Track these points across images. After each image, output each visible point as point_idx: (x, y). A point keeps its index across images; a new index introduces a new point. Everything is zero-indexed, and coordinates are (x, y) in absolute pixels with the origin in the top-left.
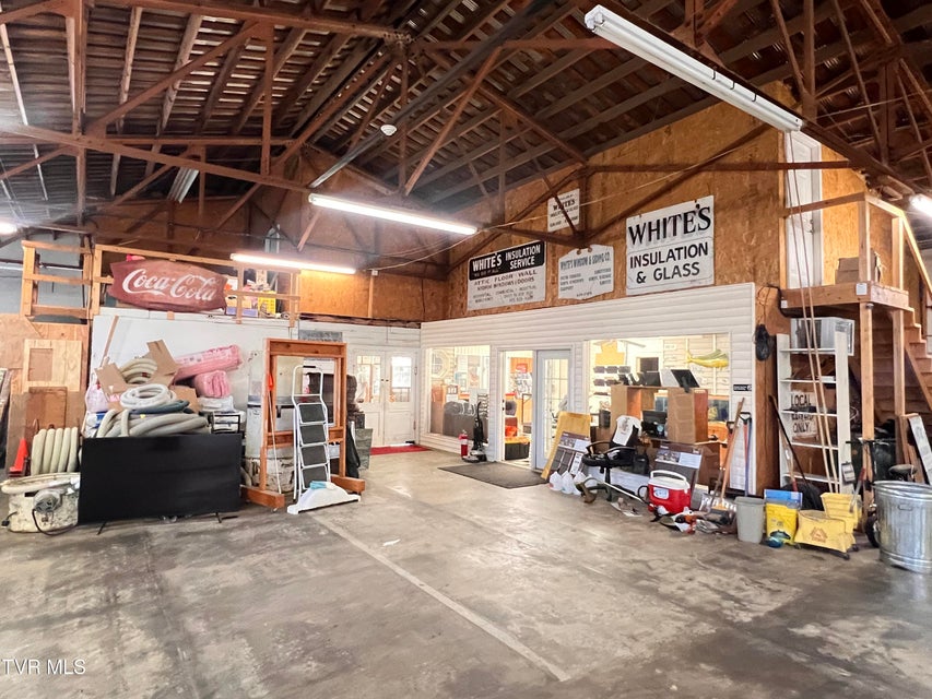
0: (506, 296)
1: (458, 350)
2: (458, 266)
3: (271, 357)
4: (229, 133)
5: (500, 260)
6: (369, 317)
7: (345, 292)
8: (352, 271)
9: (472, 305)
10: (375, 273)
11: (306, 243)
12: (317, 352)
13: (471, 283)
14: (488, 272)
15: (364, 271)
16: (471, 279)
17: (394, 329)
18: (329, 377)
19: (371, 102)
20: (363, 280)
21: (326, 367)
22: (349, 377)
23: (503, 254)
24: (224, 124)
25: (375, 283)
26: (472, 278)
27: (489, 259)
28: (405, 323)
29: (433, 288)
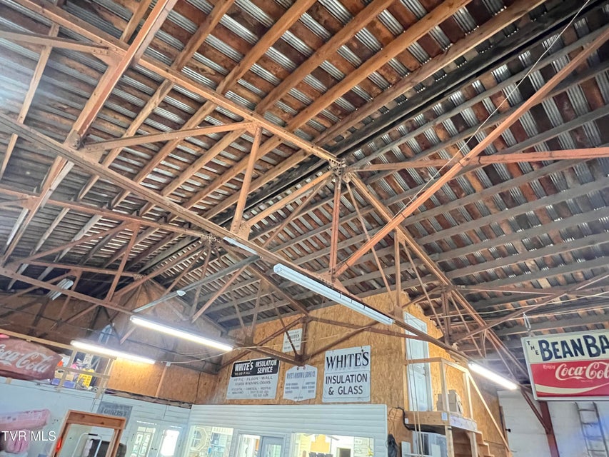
0: (252, 392)
1: (215, 430)
2: (226, 366)
3: (67, 424)
5: (252, 366)
6: (156, 396)
7: (143, 377)
8: (152, 362)
9: (230, 395)
10: (168, 364)
11: (127, 339)
12: (103, 423)
13: (232, 379)
14: (244, 373)
15: (161, 361)
17: (171, 408)
18: (106, 444)
20: (159, 369)
23: (255, 362)
25: (167, 372)
26: (233, 376)
27: (245, 364)
28: (180, 403)
29: (207, 380)
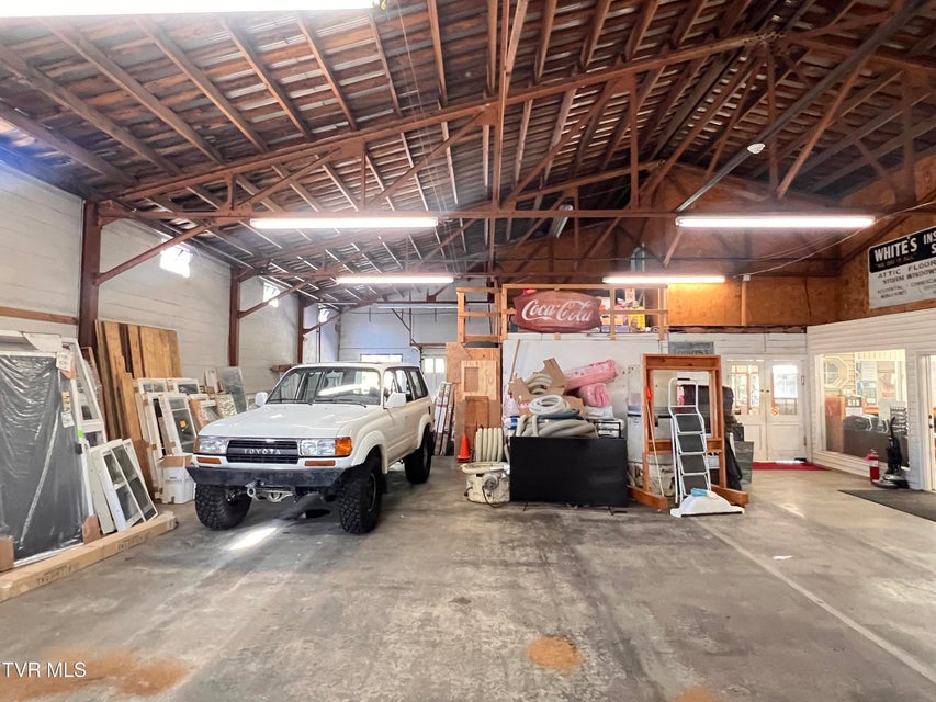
0: (926, 288)
1: (859, 357)
2: (853, 258)
3: (648, 371)
4: (596, 171)
5: (915, 245)
6: (743, 324)
7: (714, 302)
8: (721, 279)
9: (875, 300)
10: (747, 278)
11: (672, 259)
12: (691, 365)
13: (873, 277)
14: (898, 261)
15: (734, 276)
16: (873, 271)
17: (772, 336)
18: (704, 389)
19: (735, 106)
20: (733, 287)
21: (701, 378)
22: (725, 389)
23: (919, 238)
24: (592, 164)
25: (748, 288)
26: (874, 269)
27: (897, 245)
28: (785, 328)
29: (820, 287)
